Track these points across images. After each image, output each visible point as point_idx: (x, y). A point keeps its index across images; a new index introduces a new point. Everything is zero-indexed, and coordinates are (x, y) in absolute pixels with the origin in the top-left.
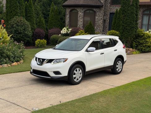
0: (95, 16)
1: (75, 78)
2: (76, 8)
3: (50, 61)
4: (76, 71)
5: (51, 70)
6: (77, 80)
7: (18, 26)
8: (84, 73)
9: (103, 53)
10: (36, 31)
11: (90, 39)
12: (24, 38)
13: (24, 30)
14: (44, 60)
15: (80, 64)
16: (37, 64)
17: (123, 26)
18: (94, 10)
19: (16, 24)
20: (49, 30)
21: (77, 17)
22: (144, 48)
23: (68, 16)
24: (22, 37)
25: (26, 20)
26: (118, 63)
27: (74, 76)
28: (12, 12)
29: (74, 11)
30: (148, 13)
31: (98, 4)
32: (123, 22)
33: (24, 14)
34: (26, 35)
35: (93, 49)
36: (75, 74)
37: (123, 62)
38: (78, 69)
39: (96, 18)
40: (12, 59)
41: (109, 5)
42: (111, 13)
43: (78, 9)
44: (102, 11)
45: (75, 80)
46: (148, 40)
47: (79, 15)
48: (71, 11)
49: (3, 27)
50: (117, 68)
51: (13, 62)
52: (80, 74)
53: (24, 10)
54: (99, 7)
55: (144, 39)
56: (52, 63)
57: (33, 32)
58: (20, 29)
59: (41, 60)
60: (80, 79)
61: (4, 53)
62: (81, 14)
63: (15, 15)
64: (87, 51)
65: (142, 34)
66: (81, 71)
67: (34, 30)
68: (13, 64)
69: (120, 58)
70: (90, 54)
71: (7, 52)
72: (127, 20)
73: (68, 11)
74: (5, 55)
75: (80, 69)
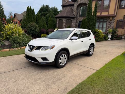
0: (71, 22)
1: (61, 63)
2: (62, 19)
3: (39, 48)
4: (62, 56)
5: (39, 57)
6: (63, 64)
7: (32, 27)
8: (69, 57)
9: (82, 42)
10: (42, 30)
11: (73, 31)
12: (35, 33)
13: (35, 29)
14: (33, 47)
15: (65, 51)
16: (28, 50)
17: (88, 26)
18: (71, 19)
19: (31, 26)
20: (48, 30)
21: (63, 23)
22: (98, 39)
23: (58, 23)
24: (34, 33)
25: (37, 24)
26: (91, 48)
27: (60, 61)
28: (29, 20)
29: (61, 20)
30: (99, 21)
31: (73, 16)
32: (88, 25)
33: (36, 21)
34: (36, 32)
35: (76, 38)
36: (61, 59)
37: (94, 48)
38: (63, 55)
39: (72, 23)
40: (22, 44)
41: (78, 17)
42: (79, 21)
43: (63, 19)
44: (75, 20)
45: (61, 64)
46: (100, 35)
47: (63, 22)
48: (59, 20)
49: (19, 26)
50: (90, 52)
51: (22, 46)
52: (65, 59)
53: (35, 19)
54: (74, 18)
55: (99, 34)
56: (40, 50)
57: (40, 31)
58: (33, 28)
59: (31, 47)
60: (65, 63)
61: (16, 40)
62: (64, 21)
63: (31, 21)
64: (71, 39)
65: (98, 31)
66: (66, 56)
67: (41, 29)
68: (22, 48)
69: (92, 45)
70: (73, 42)
71: (18, 40)
72: (90, 23)
73: (58, 20)
74: (16, 42)
75: (65, 55)
